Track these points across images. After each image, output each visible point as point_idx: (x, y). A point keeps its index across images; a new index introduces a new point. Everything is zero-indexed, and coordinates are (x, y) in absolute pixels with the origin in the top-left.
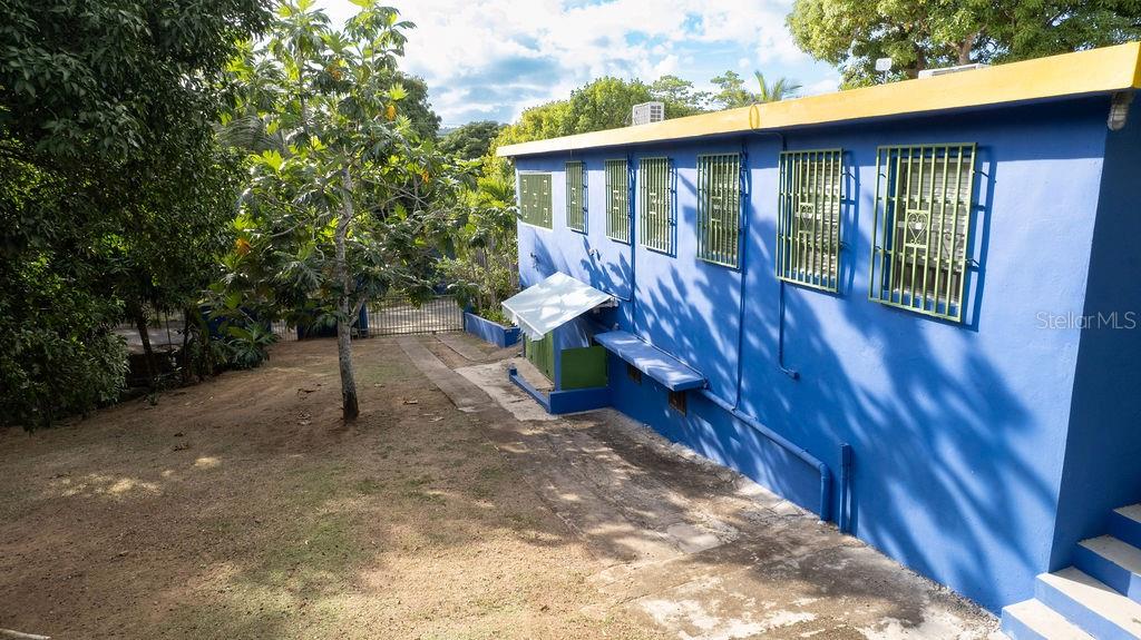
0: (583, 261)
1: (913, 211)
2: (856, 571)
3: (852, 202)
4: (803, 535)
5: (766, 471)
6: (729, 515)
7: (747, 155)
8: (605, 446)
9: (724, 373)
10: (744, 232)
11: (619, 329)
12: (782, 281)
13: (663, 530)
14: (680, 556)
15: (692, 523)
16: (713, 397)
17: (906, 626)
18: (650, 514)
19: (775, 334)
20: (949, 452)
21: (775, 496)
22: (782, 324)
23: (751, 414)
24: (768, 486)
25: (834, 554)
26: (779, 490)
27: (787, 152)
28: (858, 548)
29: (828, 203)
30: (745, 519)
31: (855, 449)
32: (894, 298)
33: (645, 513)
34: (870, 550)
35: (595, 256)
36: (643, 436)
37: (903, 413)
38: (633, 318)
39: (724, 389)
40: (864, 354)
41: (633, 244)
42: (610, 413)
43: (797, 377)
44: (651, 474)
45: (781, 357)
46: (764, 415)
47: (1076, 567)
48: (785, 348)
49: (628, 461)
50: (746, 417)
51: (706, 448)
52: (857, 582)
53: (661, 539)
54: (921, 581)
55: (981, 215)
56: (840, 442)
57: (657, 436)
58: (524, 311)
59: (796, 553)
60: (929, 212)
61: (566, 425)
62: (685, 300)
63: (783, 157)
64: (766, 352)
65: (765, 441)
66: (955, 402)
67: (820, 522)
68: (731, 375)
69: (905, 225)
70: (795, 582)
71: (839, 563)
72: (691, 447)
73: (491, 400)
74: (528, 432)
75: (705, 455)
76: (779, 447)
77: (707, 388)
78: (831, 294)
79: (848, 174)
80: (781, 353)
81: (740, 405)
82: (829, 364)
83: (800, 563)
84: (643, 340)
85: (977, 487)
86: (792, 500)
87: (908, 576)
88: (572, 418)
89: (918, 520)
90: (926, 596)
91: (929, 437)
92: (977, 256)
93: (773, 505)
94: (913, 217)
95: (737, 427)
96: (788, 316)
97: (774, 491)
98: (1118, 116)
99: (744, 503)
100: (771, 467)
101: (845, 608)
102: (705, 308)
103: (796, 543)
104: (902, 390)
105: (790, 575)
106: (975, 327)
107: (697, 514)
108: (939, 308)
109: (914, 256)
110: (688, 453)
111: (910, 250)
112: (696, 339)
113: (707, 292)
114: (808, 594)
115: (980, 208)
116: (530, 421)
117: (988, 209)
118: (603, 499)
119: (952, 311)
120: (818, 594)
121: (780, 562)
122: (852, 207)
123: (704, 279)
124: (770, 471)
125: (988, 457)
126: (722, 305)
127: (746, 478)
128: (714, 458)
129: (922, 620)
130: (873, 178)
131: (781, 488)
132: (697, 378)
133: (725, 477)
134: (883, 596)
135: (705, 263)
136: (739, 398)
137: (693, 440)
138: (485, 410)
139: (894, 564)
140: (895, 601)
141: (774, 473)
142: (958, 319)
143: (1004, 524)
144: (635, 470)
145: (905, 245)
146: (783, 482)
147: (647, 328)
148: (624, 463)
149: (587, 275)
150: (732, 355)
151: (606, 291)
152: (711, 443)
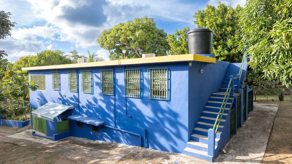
0: (59, 98)
1: (156, 81)
2: (153, 154)
3: (142, 79)
4: (139, 151)
5: (124, 140)
6: (120, 151)
7: (114, 70)
8: (77, 145)
9: (110, 120)
10: (114, 87)
11: (74, 114)
12: (126, 97)
13: (107, 158)
14: (115, 162)
15: (112, 155)
16: (107, 126)
17: (168, 160)
18: (101, 156)
19: (125, 108)
20: (167, 125)
21: (127, 145)
22: (126, 106)
23: (119, 128)
24: (125, 143)
25: (147, 152)
26: (128, 144)
27: (126, 70)
28: (150, 150)
29: (137, 80)
30: (123, 151)
31: (147, 129)
32: (154, 97)
33: (100, 156)
34: (153, 150)
35: (64, 96)
36: (86, 141)
37: (157, 119)
38: (79, 111)
39: (111, 124)
40: (147, 109)
41: (78, 92)
42: (72, 138)
43: (131, 117)
44: (94, 148)
45: (127, 114)
46: (123, 127)
47: (191, 140)
48: (127, 111)
49: (86, 147)
50: (118, 129)
51: (105, 139)
52: (154, 156)
53: (108, 160)
54: (165, 152)
55: (169, 81)
56: (143, 129)
57: (89, 140)
58: (43, 113)
59: (139, 154)
60: (159, 80)
61: (61, 142)
62: (97, 104)
63: (125, 71)
64: (122, 113)
65: (123, 133)
66: (167, 115)
67: (140, 147)
68: (113, 120)
69: (154, 83)
70: (143, 159)
71: (149, 154)
72: (101, 140)
73: (31, 141)
74: (51, 146)
75: (105, 141)
76: (127, 134)
77: (105, 125)
78: (138, 98)
79: (141, 74)
80: (126, 113)
81: (116, 126)
82: (139, 113)
83: (142, 156)
84: (83, 116)
85: (173, 130)
86: (132, 145)
87: (162, 152)
88: (61, 141)
89: (162, 141)
90: (167, 154)
91: (163, 123)
92: (169, 88)
93: (128, 147)
94: (156, 82)
95: (115, 132)
96: (128, 104)
97: (127, 144)
98: (190, 64)
99: (121, 149)
100: (125, 139)
101: (156, 160)
102: (103, 105)
103: (138, 152)
104: (156, 115)
105: (141, 158)
106: (170, 101)
107: (112, 153)
108: (163, 98)
109: (157, 89)
110: (101, 142)
111: (156, 88)
112: (101, 113)
113: (103, 101)
114: (147, 160)
115: (169, 79)
116: (50, 144)
117: (170, 80)
118: (86, 156)
119: (166, 98)
120: (149, 160)
121: (138, 156)
122: (142, 80)
123: (102, 99)
124: (125, 140)
125: (175, 124)
126: (108, 104)
127: (119, 143)
128: (108, 141)
129: (169, 158)
130: (147, 75)
131: (129, 143)
132: (103, 122)
133: (113, 145)
134: (160, 157)
135: (103, 95)
136: (115, 125)
137: (101, 138)
138: (31, 144)
139: (159, 151)
140: (163, 157)
141: (126, 140)
142: (167, 100)
143: (179, 135)
144: (89, 148)
145: (155, 87)
146: (129, 142)
147: (84, 113)
148: (85, 147)
149: (61, 102)
150: (112, 115)
151: (69, 105)
152: (107, 137)
